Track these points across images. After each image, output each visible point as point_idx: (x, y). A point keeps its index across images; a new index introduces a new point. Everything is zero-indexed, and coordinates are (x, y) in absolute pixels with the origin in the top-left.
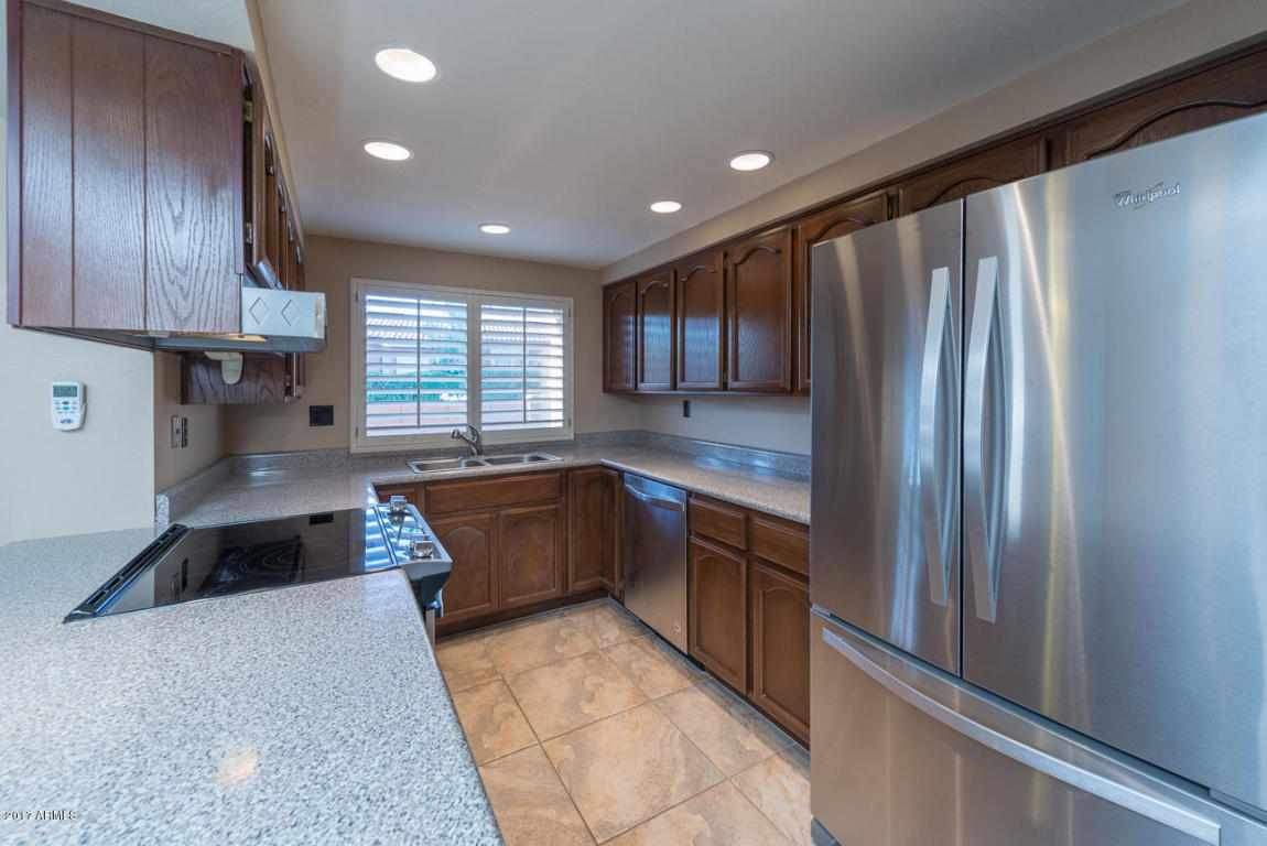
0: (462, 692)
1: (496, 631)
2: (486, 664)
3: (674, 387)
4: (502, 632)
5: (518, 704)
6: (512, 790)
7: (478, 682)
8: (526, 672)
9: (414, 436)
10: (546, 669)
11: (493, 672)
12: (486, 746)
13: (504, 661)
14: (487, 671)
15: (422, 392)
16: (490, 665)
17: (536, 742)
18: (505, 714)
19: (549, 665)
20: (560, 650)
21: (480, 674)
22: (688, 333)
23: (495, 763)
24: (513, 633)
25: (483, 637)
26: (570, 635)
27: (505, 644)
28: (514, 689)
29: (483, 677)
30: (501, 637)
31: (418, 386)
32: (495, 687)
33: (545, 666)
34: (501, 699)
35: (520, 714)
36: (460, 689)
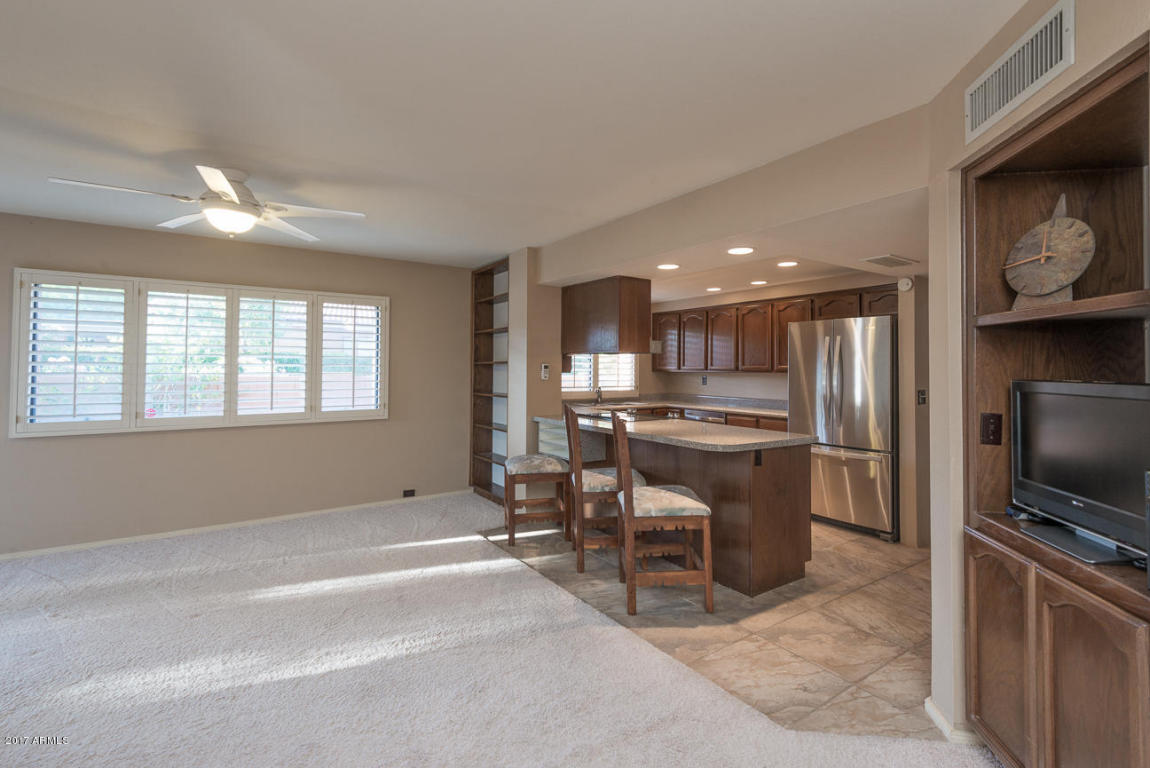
3: (706, 368)
22: (715, 343)
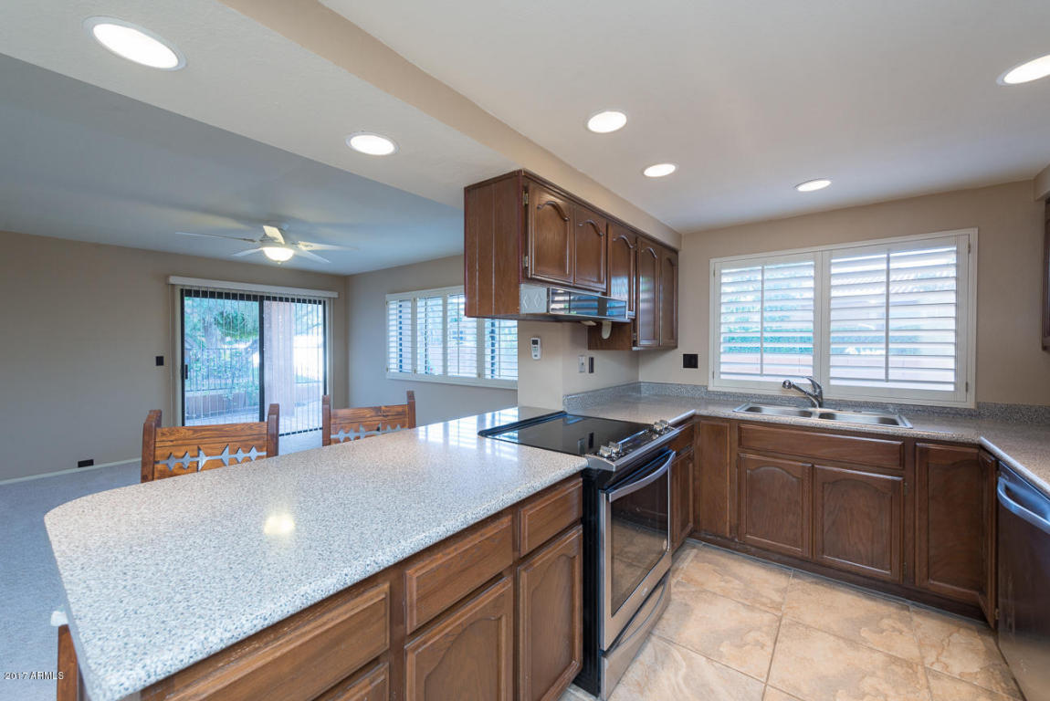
0: (739, 602)
1: (811, 580)
2: (777, 597)
4: (816, 583)
5: (775, 643)
6: (712, 691)
7: (758, 605)
8: (808, 627)
9: (759, 382)
10: (832, 638)
11: (777, 607)
12: (721, 649)
13: (795, 605)
14: (773, 602)
15: (765, 345)
16: (780, 600)
17: (764, 680)
18: (758, 641)
19: (839, 637)
20: (865, 633)
21: (764, 600)
23: (717, 665)
24: (829, 591)
25: (795, 576)
26: (894, 629)
27: (809, 594)
28: (783, 630)
29: (764, 604)
30: (812, 586)
31: (762, 339)
32: (767, 618)
33: (835, 635)
34: (765, 629)
35: (770, 650)
36: (739, 600)
